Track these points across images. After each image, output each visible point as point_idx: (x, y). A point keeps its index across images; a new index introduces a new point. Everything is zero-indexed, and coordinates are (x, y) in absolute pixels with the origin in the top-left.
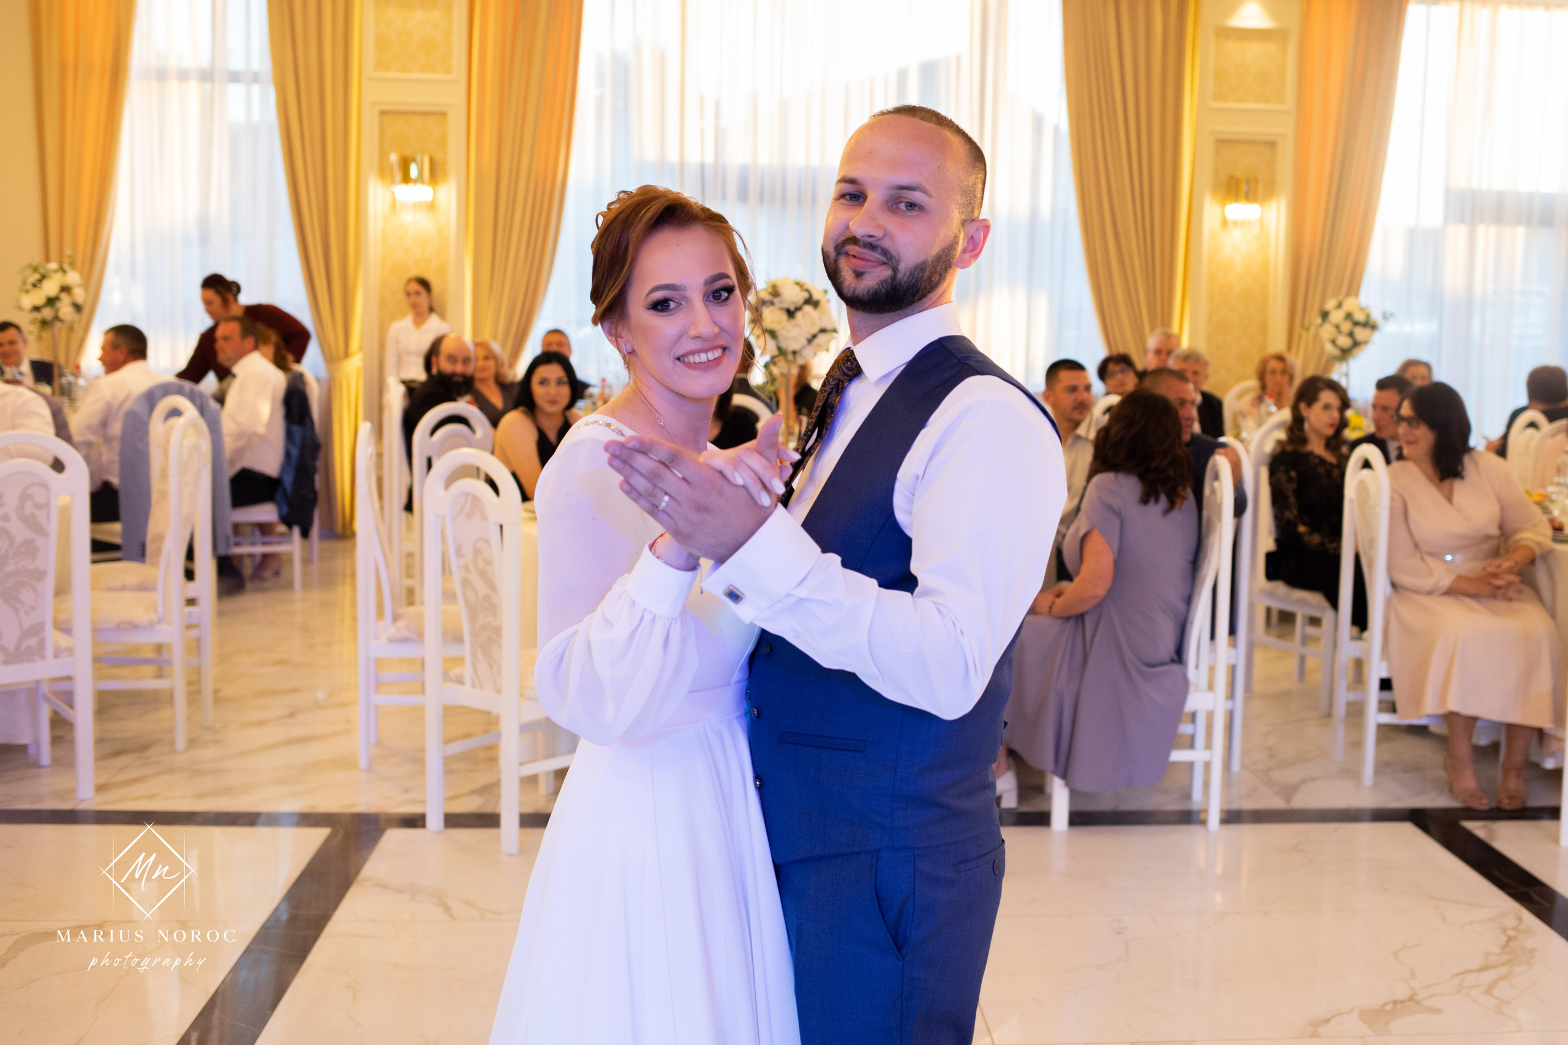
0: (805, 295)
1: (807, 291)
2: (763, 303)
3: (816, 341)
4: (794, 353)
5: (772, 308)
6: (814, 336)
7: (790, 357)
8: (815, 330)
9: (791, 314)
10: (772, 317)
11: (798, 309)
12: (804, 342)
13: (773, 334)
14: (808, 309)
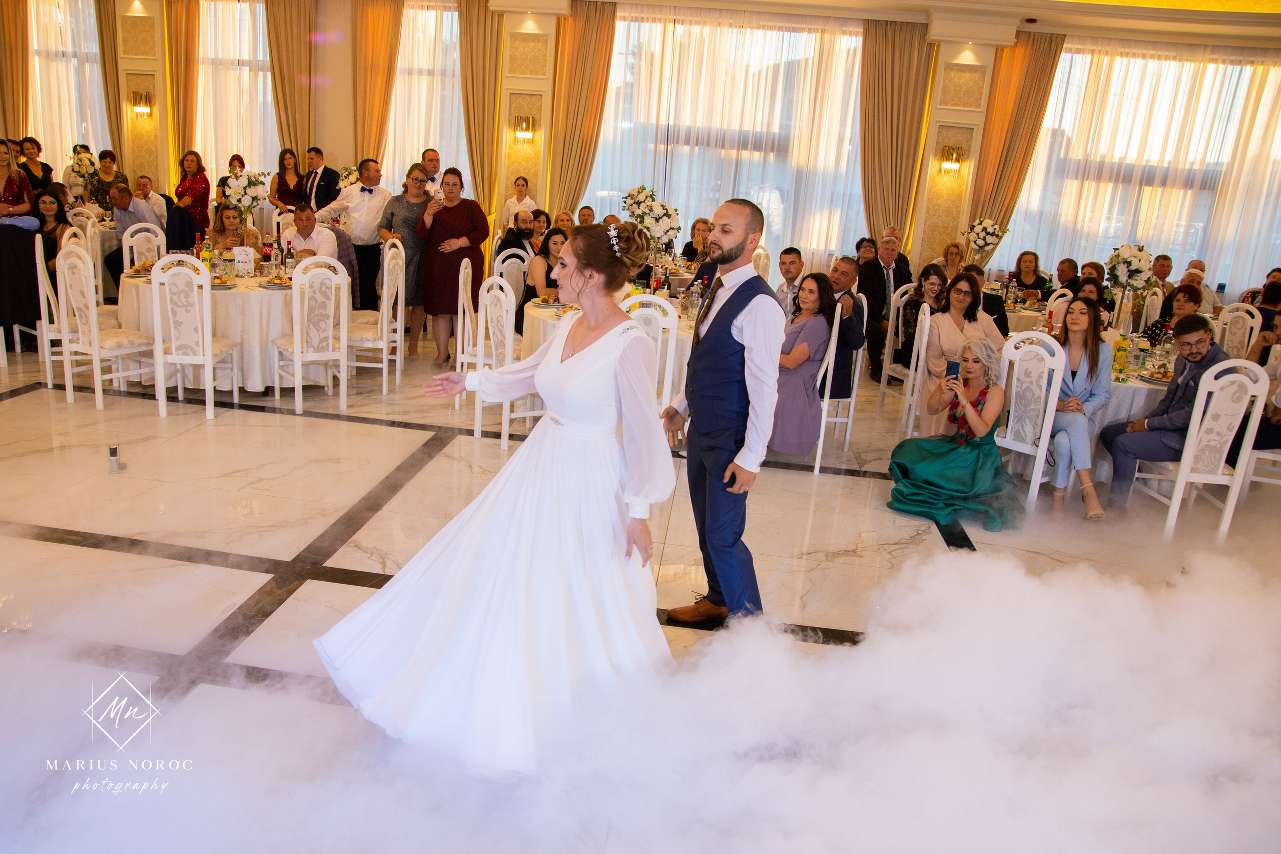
0: (665, 211)
1: (666, 209)
2: (644, 213)
3: (669, 233)
4: (658, 238)
5: (649, 217)
6: (668, 231)
7: (656, 240)
8: (667, 228)
9: (657, 220)
10: (648, 221)
11: (660, 218)
12: (663, 233)
13: (648, 229)
14: (665, 218)
